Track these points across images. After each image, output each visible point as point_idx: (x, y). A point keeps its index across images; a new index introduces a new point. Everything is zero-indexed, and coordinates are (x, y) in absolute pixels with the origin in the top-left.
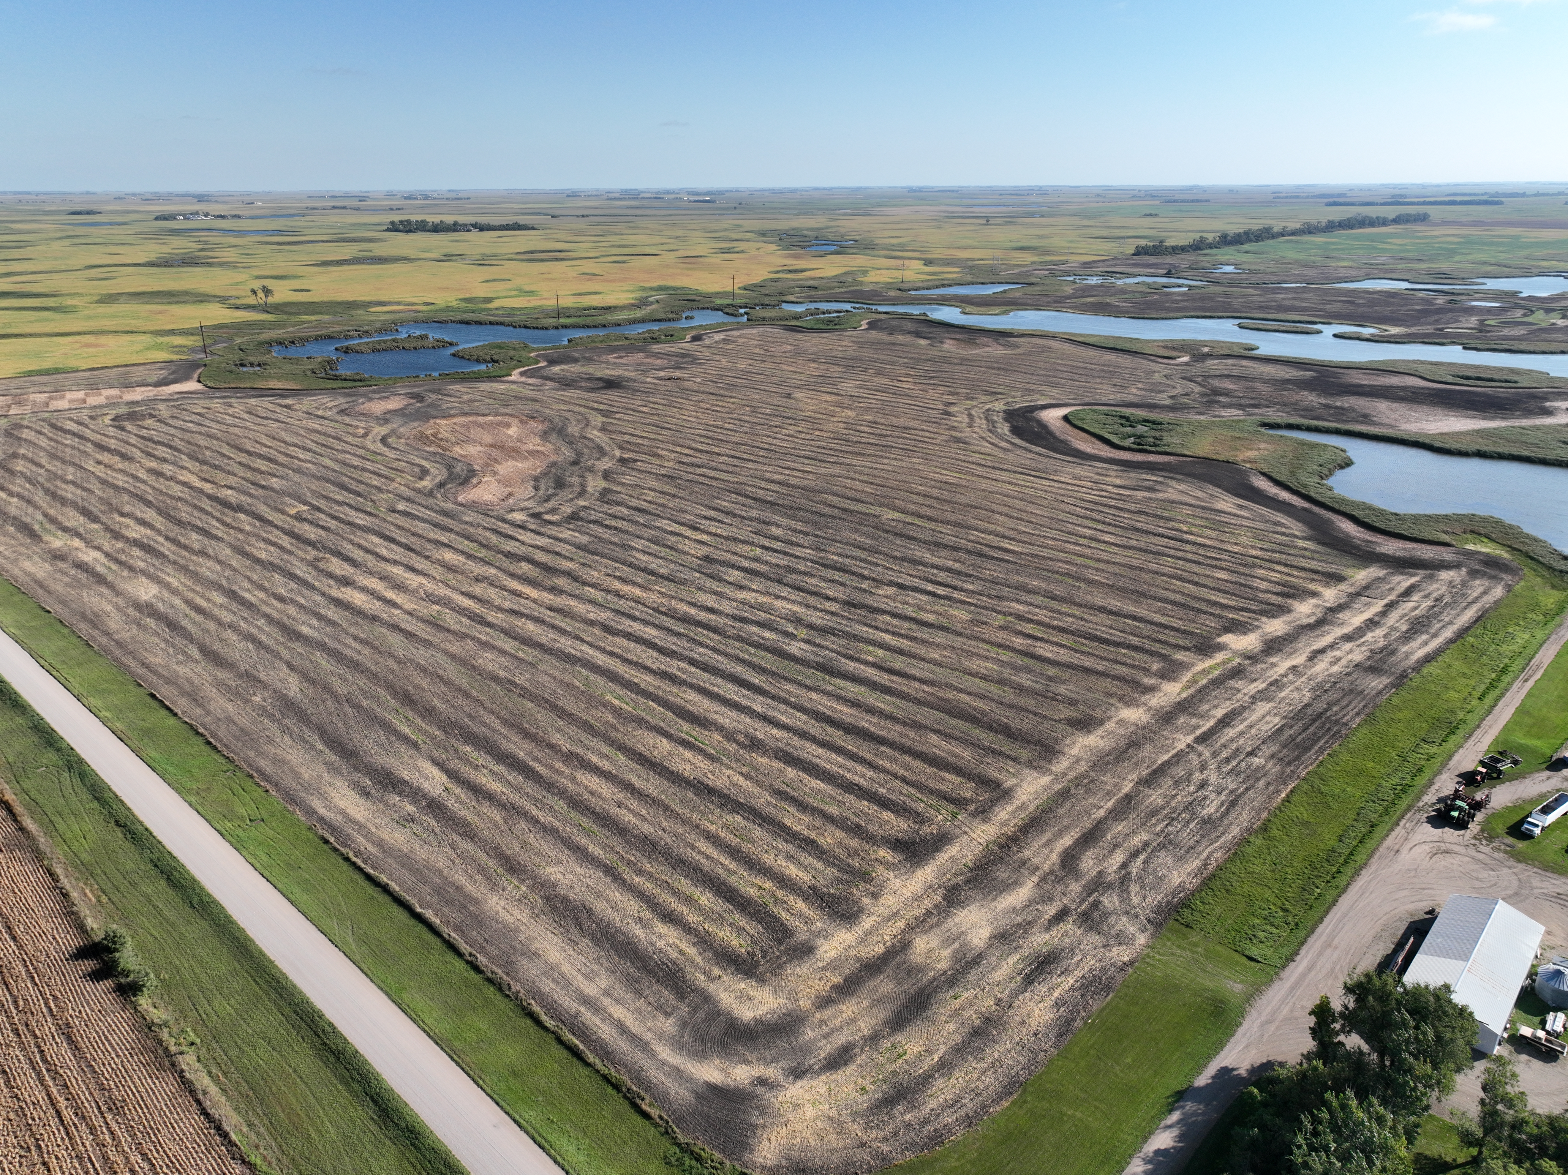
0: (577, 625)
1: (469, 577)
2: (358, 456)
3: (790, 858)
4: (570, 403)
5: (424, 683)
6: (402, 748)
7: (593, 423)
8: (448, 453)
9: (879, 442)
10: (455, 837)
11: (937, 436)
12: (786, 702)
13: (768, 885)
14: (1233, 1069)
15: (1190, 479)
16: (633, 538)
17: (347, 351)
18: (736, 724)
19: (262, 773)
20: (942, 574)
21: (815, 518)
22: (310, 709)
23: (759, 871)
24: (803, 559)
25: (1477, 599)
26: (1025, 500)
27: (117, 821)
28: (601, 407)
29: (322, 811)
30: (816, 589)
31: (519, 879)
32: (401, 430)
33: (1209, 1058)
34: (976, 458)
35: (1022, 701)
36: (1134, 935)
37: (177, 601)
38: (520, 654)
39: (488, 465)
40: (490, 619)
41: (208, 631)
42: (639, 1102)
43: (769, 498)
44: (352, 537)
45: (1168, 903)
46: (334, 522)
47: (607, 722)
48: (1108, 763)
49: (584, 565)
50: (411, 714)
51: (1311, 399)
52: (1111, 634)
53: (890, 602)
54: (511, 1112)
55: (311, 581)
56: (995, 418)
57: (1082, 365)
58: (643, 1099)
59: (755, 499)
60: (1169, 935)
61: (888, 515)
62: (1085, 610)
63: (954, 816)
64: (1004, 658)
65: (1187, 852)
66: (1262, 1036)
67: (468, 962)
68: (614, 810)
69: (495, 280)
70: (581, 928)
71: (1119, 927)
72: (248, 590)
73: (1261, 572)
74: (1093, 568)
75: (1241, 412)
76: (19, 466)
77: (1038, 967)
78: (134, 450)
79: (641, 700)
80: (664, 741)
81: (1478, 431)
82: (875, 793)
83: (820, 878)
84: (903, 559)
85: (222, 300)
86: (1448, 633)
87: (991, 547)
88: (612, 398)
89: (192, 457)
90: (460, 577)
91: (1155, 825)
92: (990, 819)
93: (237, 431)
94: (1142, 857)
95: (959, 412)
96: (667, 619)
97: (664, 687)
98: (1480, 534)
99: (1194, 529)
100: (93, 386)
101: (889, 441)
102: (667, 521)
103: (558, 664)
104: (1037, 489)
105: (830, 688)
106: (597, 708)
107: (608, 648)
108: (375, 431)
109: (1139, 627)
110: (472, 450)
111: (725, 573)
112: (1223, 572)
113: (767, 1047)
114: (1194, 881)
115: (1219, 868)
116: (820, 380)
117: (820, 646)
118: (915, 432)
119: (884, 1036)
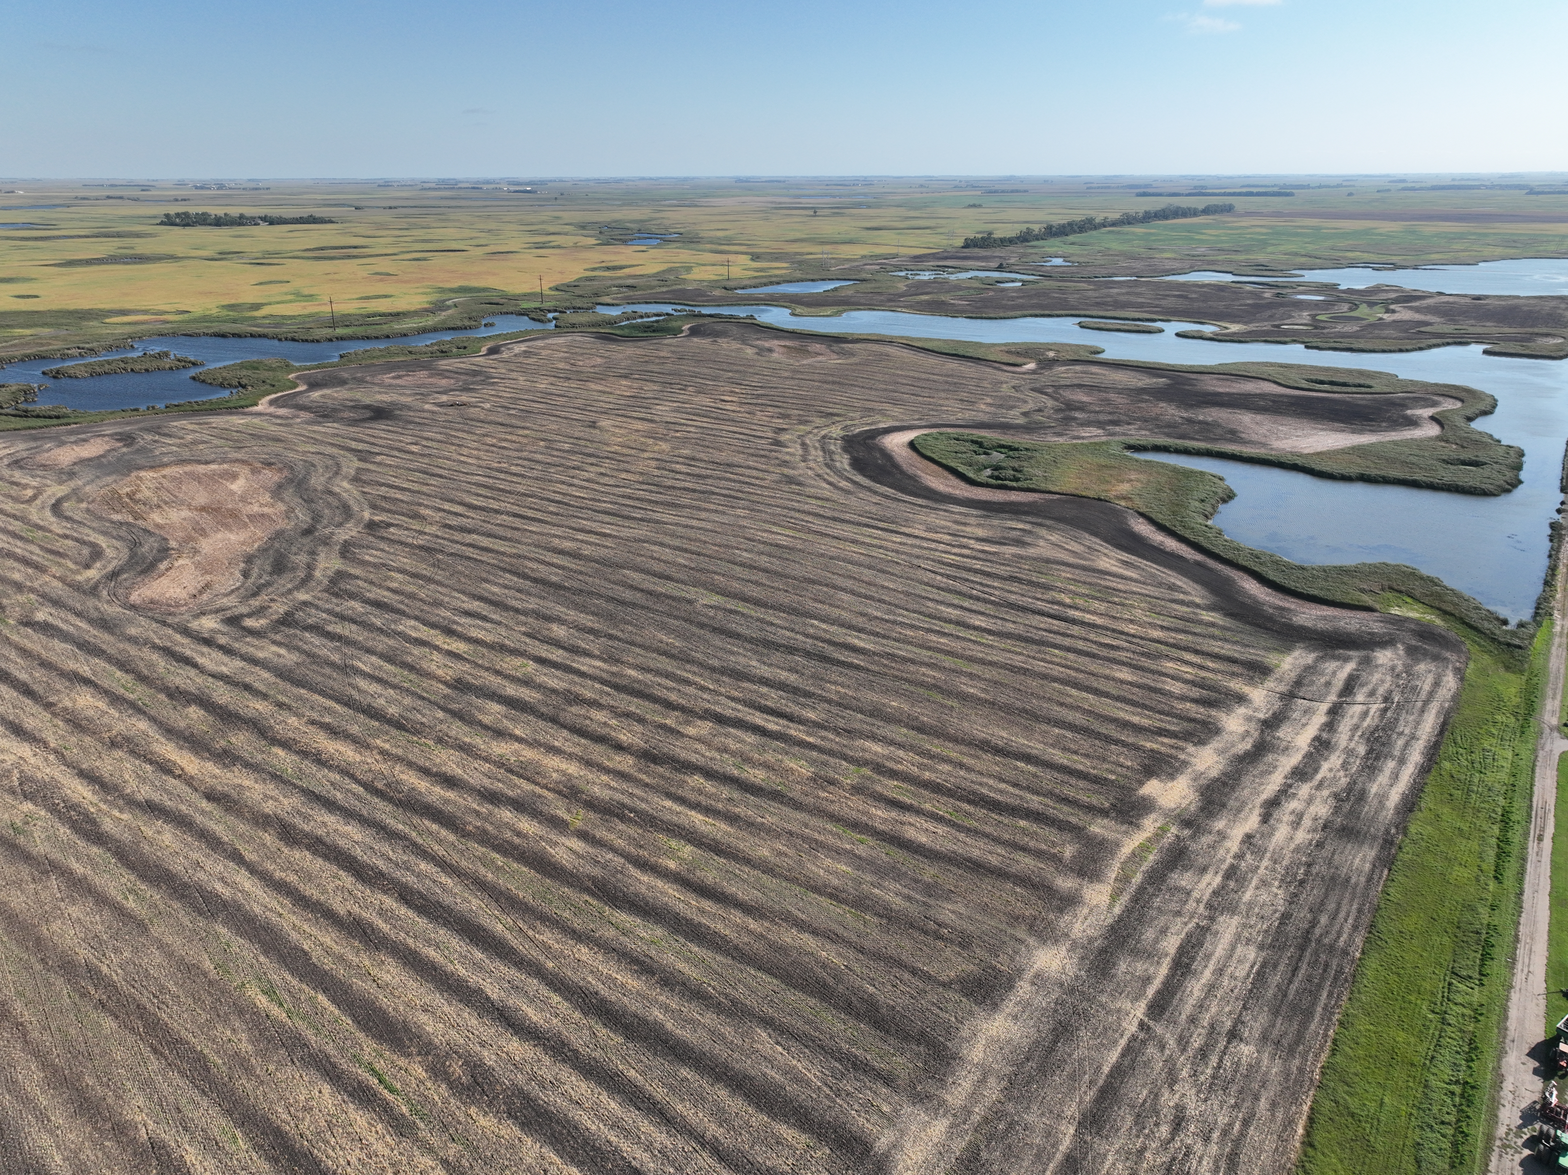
0: (242, 827)
1: (101, 740)
2: (9, 533)
4: (322, 442)
7: (345, 470)
8: (140, 522)
9: (695, 487)
11: (766, 475)
12: (539, 973)
15: (1061, 526)
16: (360, 654)
17: (56, 375)
18: (453, 1034)
20: (772, 694)
21: (611, 607)
24: (591, 677)
25: (1431, 694)
26: (873, 568)
28: (361, 446)
30: (604, 731)
32: (88, 488)
34: (813, 505)
35: (892, 944)
38: (129, 903)
39: (191, 539)
43: (554, 579)
47: (237, 1055)
48: (1031, 1079)
49: (280, 705)
51: (1171, 412)
52: (1000, 792)
53: (703, 749)
56: (832, 448)
57: (924, 376)
59: (535, 580)
62: (962, 748)
64: (862, 851)
69: (270, 282)
73: (1170, 666)
74: (965, 674)
75: (1100, 431)
81: (1353, 448)
84: (723, 671)
86: (1416, 757)
87: (835, 644)
88: (376, 433)
90: (88, 740)
95: (790, 441)
96: (381, 805)
97: (351, 956)
98: (1400, 592)
99: (1080, 602)
101: (708, 485)
102: (413, 622)
103: (186, 921)
104: (886, 549)
105: (610, 933)
106: (226, 1021)
107: (278, 875)
108: (49, 491)
109: (1035, 776)
110: (176, 516)
111: (479, 709)
112: (1125, 669)
116: (631, 402)
117: (601, 844)
118: (740, 471)
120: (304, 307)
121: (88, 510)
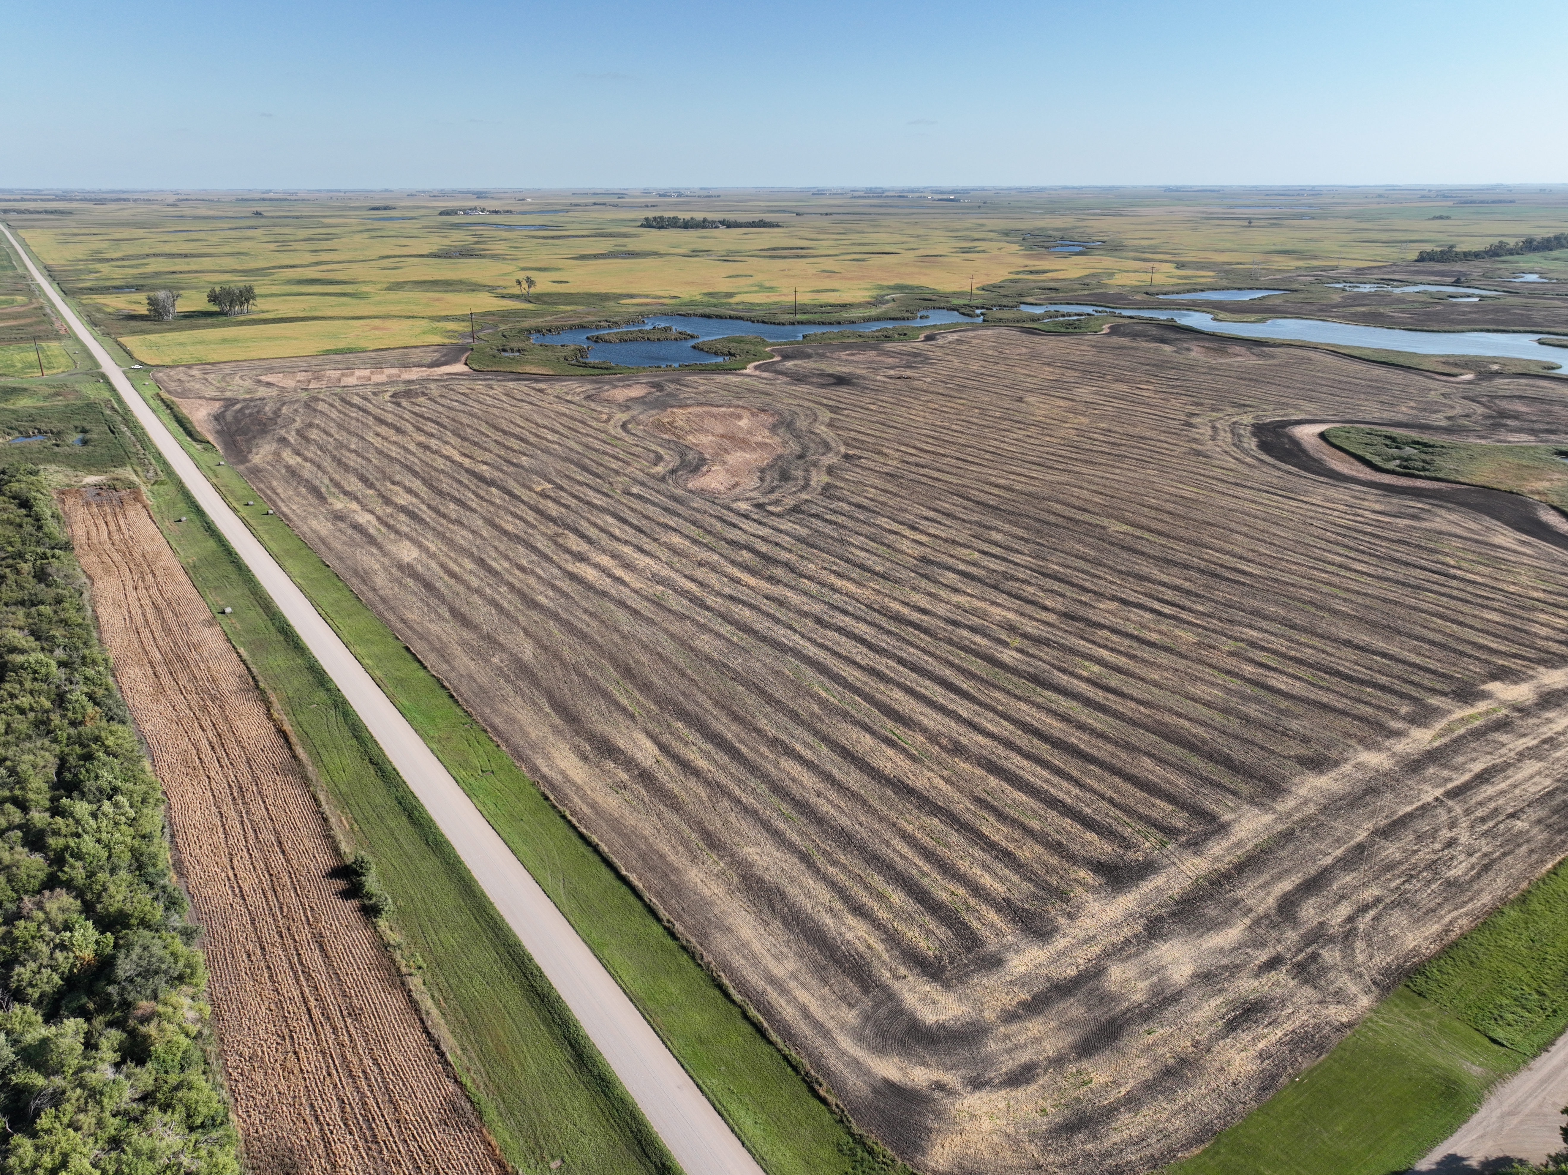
0: (791, 615)
1: (692, 561)
2: (600, 440)
3: (985, 867)
4: (800, 398)
5: (644, 658)
6: (620, 718)
7: (821, 418)
8: (681, 441)
9: (1112, 451)
10: (662, 808)
11: (1175, 448)
12: (993, 710)
13: (961, 891)
14: (1463, 1159)
15: (1463, 510)
16: (851, 534)
17: (597, 340)
18: (940, 727)
19: (495, 729)
20: (1169, 592)
21: (1038, 525)
22: (541, 674)
23: (953, 876)
24: (1023, 566)
26: (1268, 521)
27: (370, 759)
28: (830, 403)
29: (545, 770)
30: (1034, 598)
31: (718, 855)
32: (641, 417)
33: (1435, 1142)
34: (1217, 472)
35: (1248, 733)
36: (1355, 995)
37: (434, 565)
38: (735, 639)
39: (718, 454)
40: (710, 603)
41: (458, 594)
42: (817, 1087)
43: (992, 503)
44: (589, 516)
45: (1399, 966)
46: (574, 501)
47: (813, 713)
48: (1341, 808)
49: (802, 557)
50: (630, 687)
52: (1355, 670)
53: (1111, 617)
54: (695, 1076)
55: (550, 554)
56: (1242, 432)
57: (1345, 379)
58: (820, 1085)
59: (977, 502)
60: (1398, 1002)
61: (1115, 527)
62: (1327, 642)
63: (1163, 845)
64: (1231, 686)
65: (1426, 914)
66: (1501, 1128)
67: (665, 928)
68: (813, 800)
69: (738, 276)
70: (773, 910)
71: (1339, 984)
72: (495, 559)
73: (1542, 617)
74: (1340, 598)
75: (1532, 438)
76: (314, 434)
77: (1243, 1013)
78: (407, 424)
79: (848, 694)
80: (868, 736)
82: (1080, 812)
83: (1015, 892)
84: (1129, 574)
85: (491, 289)
87: (1226, 567)
88: (841, 394)
89: (455, 433)
90: (684, 560)
91: (1389, 880)
92: (1202, 853)
93: (495, 411)
94: (1372, 913)
95: (1202, 424)
96: (879, 616)
97: (872, 683)
99: (1463, 564)
100: (378, 366)
101: (1123, 451)
102: (886, 520)
103: (770, 652)
104: (1283, 509)
105: (1040, 700)
106: (804, 698)
107: (819, 640)
108: (617, 417)
109: (1388, 666)
110: (705, 439)
111: (940, 575)
112: (1495, 613)
113: (948, 1053)
114: (1432, 946)
115: (1464, 936)
116: (1054, 384)
117: (1032, 656)
118: (1152, 442)
119: (1069, 1061)
120: (768, 297)
121: (645, 431)
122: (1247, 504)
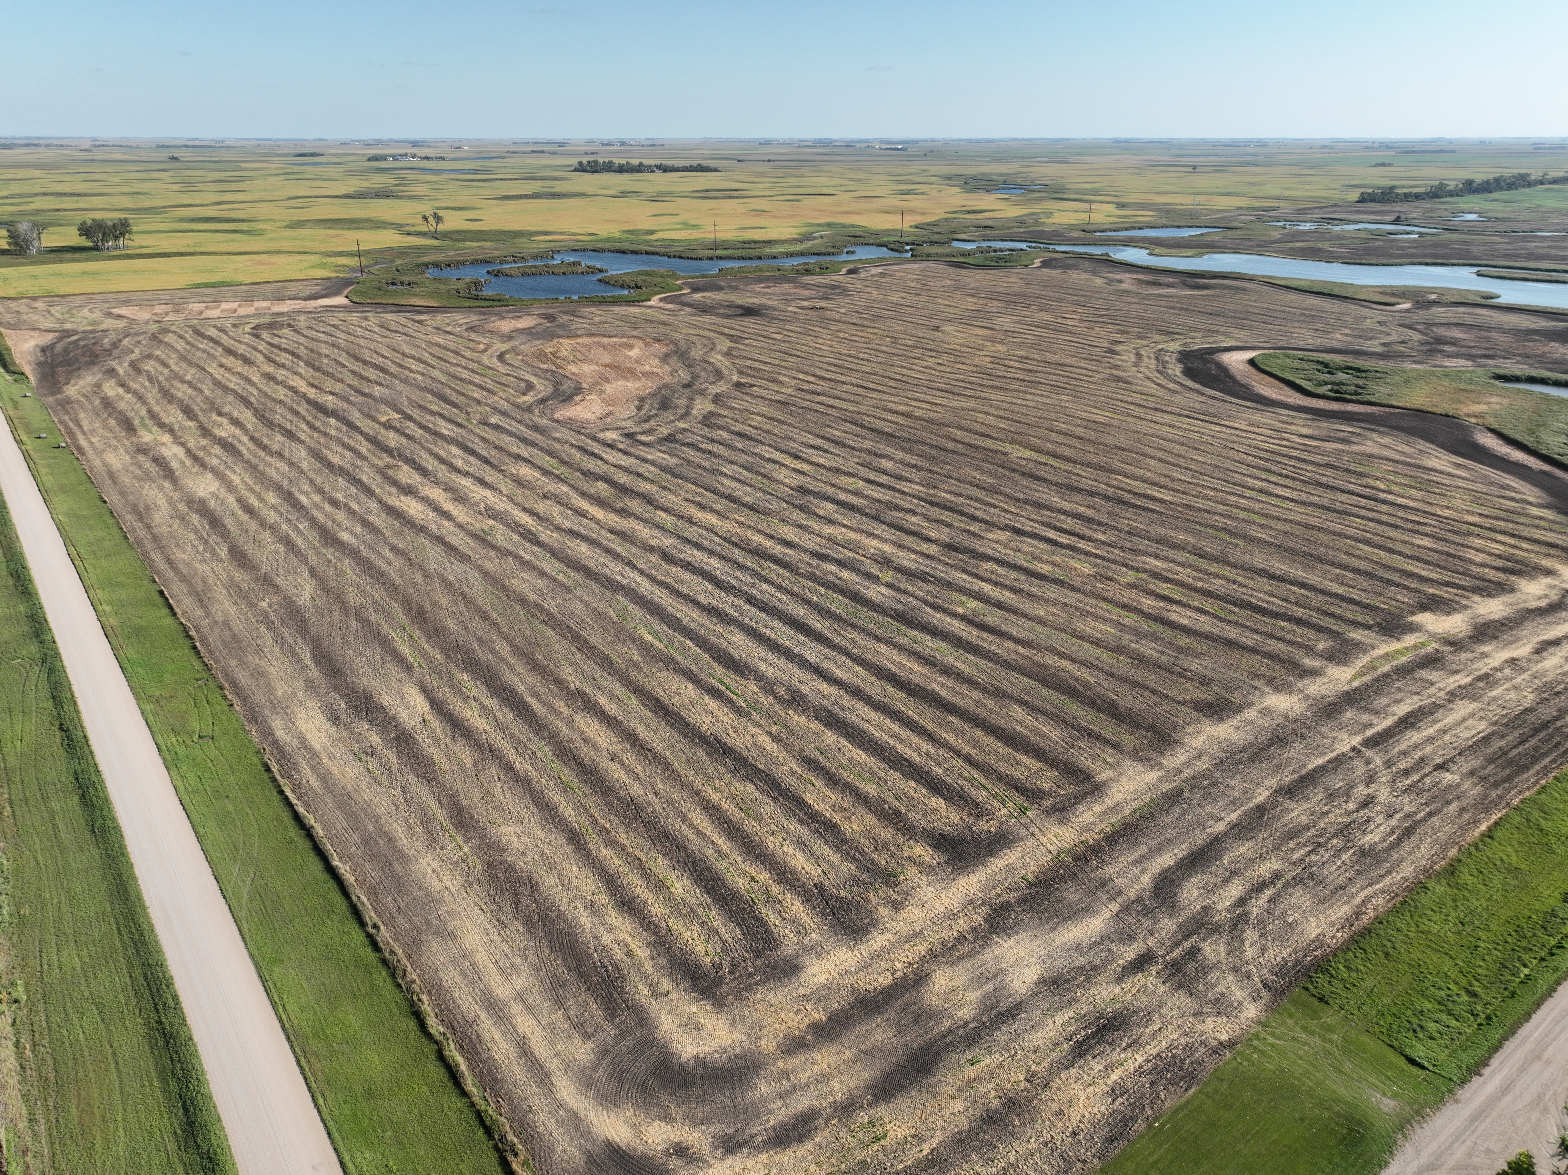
0: (634, 550)
1: (538, 494)
2: (469, 369)
3: (801, 844)
4: (702, 328)
5: (444, 601)
6: (394, 670)
7: (719, 348)
8: (560, 371)
9: (1027, 378)
10: (412, 778)
11: (1095, 374)
12: (847, 653)
13: (764, 876)
15: (1395, 433)
16: (725, 463)
17: (497, 274)
18: (780, 674)
19: (234, 684)
20: (1069, 520)
21: (934, 452)
22: (313, 619)
23: (758, 857)
24: (910, 495)
26: (1186, 445)
27: (61, 724)
28: (733, 332)
29: (280, 733)
30: (916, 529)
31: (465, 836)
32: (522, 347)
34: (1136, 398)
35: (1139, 675)
36: (1240, 1003)
37: (231, 500)
38: (561, 577)
39: (598, 384)
40: (543, 538)
41: (247, 531)
42: (511, 1158)
43: (887, 430)
44: (432, 446)
45: (1297, 962)
46: (420, 431)
47: (631, 660)
48: (1240, 762)
49: (663, 488)
50: (417, 633)
52: (1269, 603)
53: (1000, 548)
54: (342, 1149)
55: (373, 487)
56: (1167, 358)
57: (1279, 308)
58: (516, 1155)
59: (871, 430)
60: (1293, 1010)
61: (1018, 453)
62: (1240, 572)
63: (1023, 811)
64: (1126, 622)
65: (1334, 892)
67: (369, 936)
68: (605, 763)
69: (662, 215)
70: (517, 908)
71: (1220, 989)
72: (306, 493)
73: (1478, 542)
74: (1258, 524)
75: (1469, 363)
76: (149, 366)
77: (1096, 1032)
78: (259, 355)
79: (679, 637)
80: (690, 686)
82: (928, 773)
83: (832, 876)
84: (1026, 502)
85: (398, 227)
87: (1135, 494)
88: (746, 324)
89: (309, 364)
90: (528, 493)
91: (1292, 850)
92: (1069, 821)
93: (362, 342)
94: (1268, 893)
95: (1126, 351)
96: (736, 550)
97: (710, 625)
99: (1394, 488)
100: (249, 299)
101: (1039, 378)
102: (767, 448)
103: (597, 591)
104: (1203, 434)
105: (904, 641)
106: (624, 643)
107: (659, 577)
108: (496, 347)
109: (1307, 597)
110: (587, 368)
111: (816, 506)
112: (1427, 539)
113: (701, 1100)
114: (1339, 935)
115: (1378, 920)
116: (975, 314)
117: (904, 592)
118: (1070, 369)
119: (861, 1107)
120: (691, 234)
121: (523, 361)
122: (1165, 429)
